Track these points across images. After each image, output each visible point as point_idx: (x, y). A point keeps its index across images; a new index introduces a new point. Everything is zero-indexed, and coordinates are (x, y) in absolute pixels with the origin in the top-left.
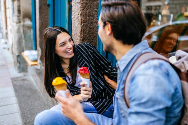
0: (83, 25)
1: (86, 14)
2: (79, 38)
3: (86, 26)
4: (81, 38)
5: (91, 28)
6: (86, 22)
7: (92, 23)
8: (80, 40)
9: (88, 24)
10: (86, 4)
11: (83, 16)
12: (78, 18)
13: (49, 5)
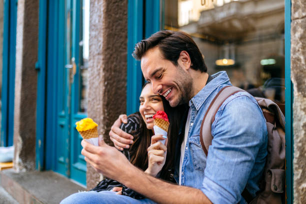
0: (108, 84)
1: (111, 69)
2: (101, 102)
3: (111, 85)
4: (104, 101)
5: (118, 89)
6: (110, 79)
7: (119, 81)
8: (104, 105)
9: (114, 82)
10: (111, 55)
11: (107, 71)
12: (99, 74)
13: (38, 70)
